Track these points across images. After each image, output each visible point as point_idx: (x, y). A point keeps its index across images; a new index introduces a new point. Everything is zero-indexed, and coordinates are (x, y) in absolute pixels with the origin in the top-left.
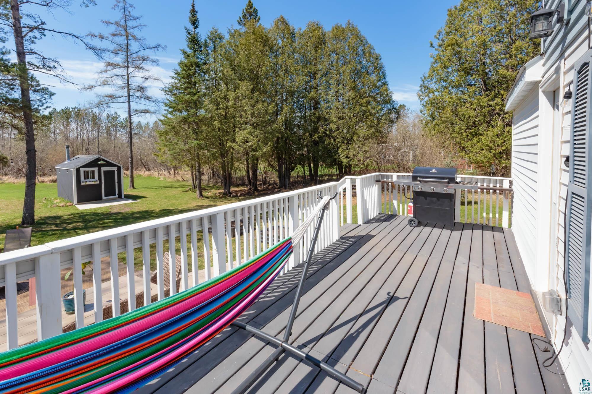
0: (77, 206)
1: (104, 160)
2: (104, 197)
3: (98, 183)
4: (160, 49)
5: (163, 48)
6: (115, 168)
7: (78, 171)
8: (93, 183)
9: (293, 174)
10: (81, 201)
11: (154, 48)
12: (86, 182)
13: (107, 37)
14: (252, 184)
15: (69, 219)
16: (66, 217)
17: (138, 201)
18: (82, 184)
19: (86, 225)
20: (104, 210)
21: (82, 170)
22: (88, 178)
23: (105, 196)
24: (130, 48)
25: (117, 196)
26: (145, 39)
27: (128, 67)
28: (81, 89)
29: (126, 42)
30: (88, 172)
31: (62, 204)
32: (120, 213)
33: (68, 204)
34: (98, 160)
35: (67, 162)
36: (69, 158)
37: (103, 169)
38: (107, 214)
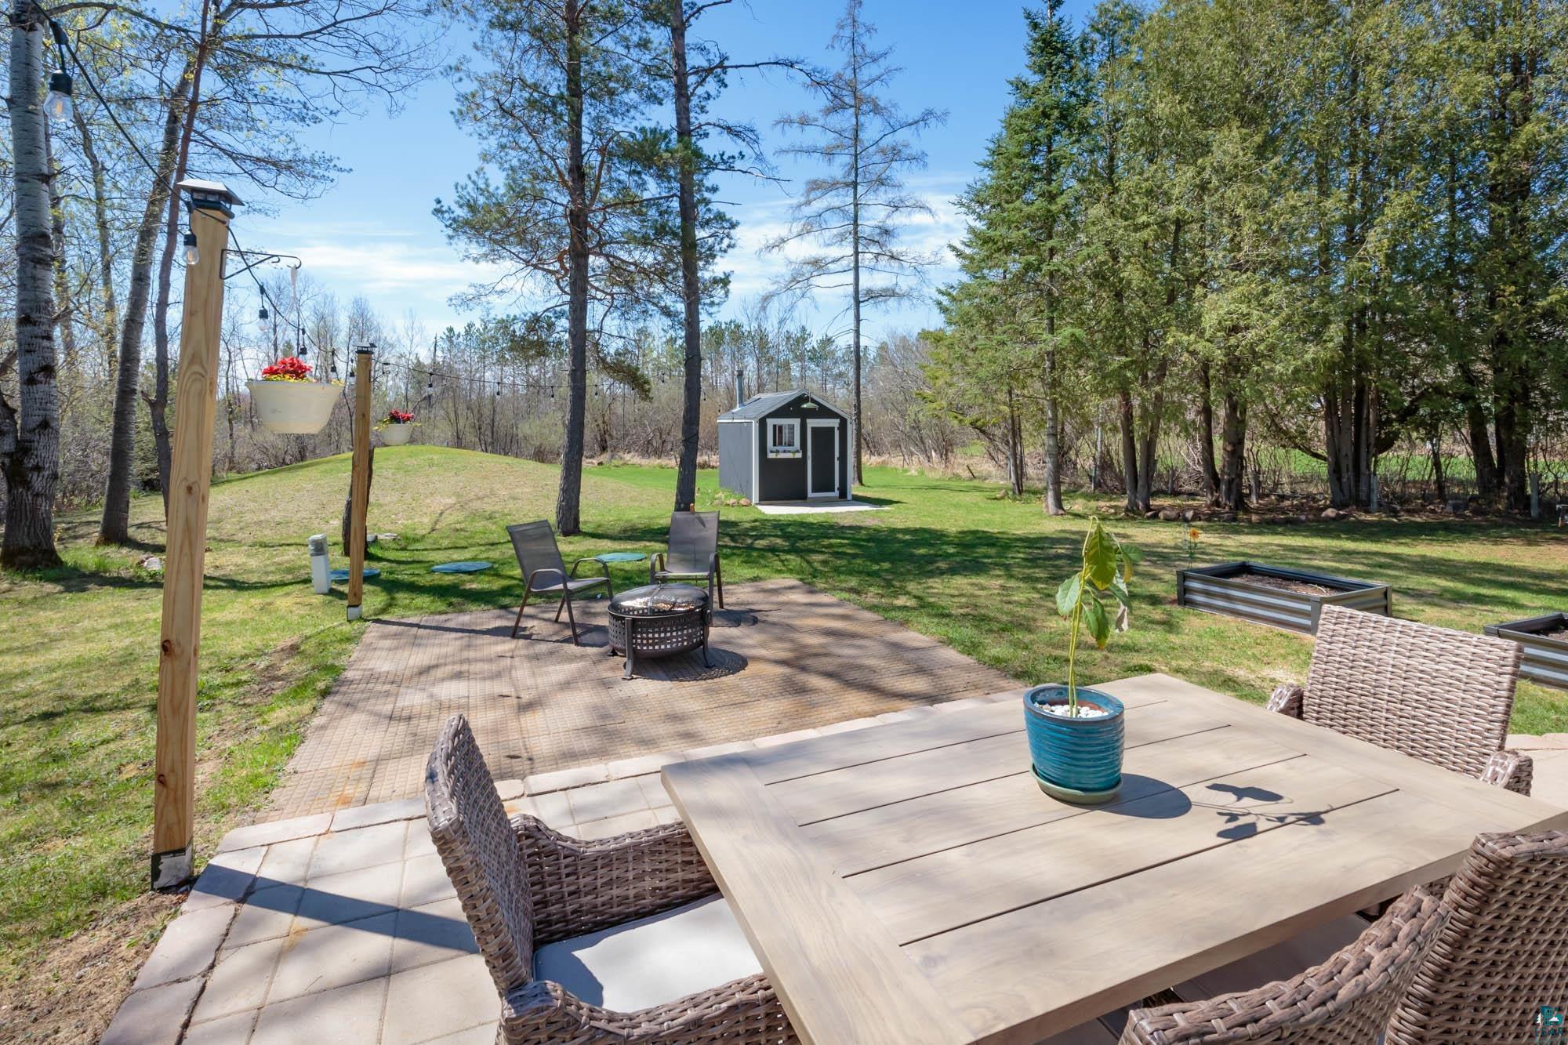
0: (760, 507)
1: (813, 401)
2: (810, 494)
3: (799, 455)
4: (932, 121)
5: (937, 118)
6: (834, 423)
7: (762, 423)
8: (790, 456)
9: (1389, 463)
10: (767, 497)
11: (917, 122)
12: (777, 452)
13: (816, 120)
14: (1223, 487)
15: (753, 529)
16: (748, 525)
17: (886, 508)
18: (771, 456)
19: (793, 545)
20: (821, 519)
21: (770, 422)
22: (781, 444)
23: (814, 490)
24: (861, 135)
25: (836, 493)
26: (895, 106)
27: (855, 185)
28: (761, 250)
29: (854, 121)
30: (781, 428)
31: (732, 501)
32: (861, 528)
33: (743, 501)
34: (802, 399)
35: (738, 409)
36: (741, 402)
37: (812, 423)
38: (831, 527)
